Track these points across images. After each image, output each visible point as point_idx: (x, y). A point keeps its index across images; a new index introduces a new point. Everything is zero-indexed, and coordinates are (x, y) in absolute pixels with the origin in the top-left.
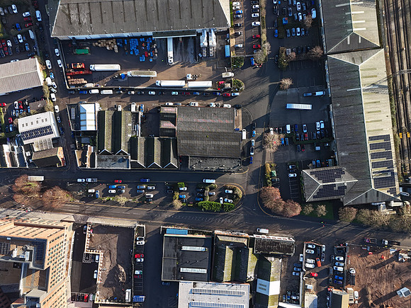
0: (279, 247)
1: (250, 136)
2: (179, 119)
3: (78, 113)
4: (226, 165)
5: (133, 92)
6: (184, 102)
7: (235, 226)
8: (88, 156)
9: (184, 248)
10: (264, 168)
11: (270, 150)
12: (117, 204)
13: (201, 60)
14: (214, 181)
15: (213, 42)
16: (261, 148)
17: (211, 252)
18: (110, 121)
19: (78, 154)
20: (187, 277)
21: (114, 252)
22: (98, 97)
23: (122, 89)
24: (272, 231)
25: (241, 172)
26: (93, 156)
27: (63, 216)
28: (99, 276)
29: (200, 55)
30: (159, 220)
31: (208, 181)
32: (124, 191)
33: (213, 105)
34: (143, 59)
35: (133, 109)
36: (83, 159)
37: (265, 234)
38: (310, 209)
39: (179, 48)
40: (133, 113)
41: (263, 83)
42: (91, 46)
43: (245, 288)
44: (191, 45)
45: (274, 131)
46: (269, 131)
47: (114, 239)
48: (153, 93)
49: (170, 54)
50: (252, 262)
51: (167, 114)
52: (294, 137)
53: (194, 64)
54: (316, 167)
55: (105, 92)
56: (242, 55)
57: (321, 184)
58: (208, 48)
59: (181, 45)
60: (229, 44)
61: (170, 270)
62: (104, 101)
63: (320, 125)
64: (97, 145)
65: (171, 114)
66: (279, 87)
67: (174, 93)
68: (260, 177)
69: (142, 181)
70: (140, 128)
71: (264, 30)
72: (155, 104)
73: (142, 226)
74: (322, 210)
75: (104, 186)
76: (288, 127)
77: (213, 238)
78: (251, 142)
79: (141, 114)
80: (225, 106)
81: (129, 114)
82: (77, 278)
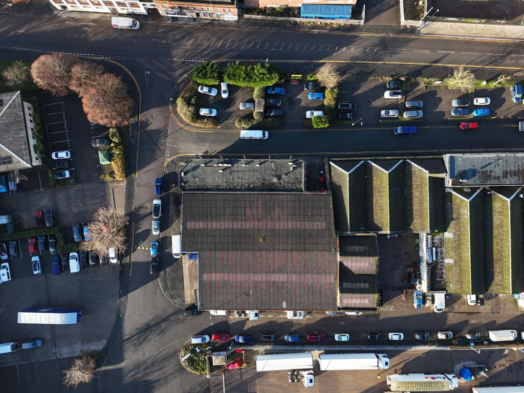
1: (163, 244)
2: (333, 279)
10: (129, 169)
14: (245, 134)
16: (134, 217)
24: (104, 23)
30: (367, 38)
35: (440, 298)
38: (12, 74)
46: (119, 256)
48: (393, 337)
51: (362, 291)
52: (61, 243)
55: (509, 335)
62: (508, 314)
65: (352, 291)
68: (137, 147)
75: (502, 112)
76: (74, 266)
79: (422, 287)
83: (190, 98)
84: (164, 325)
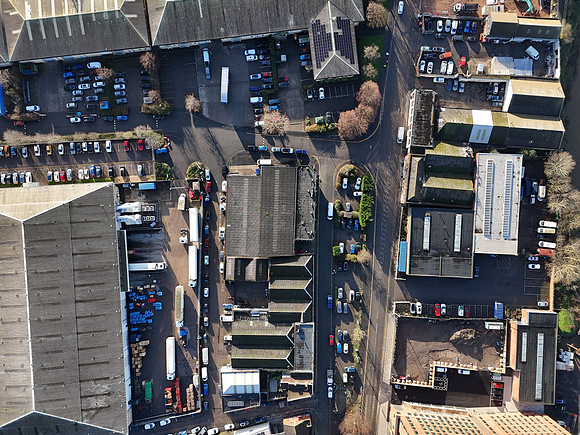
0: (424, 112)
1: (266, 155)
2: (243, 254)
3: (235, 397)
4: (307, 187)
5: (206, 319)
6: (219, 247)
7: (394, 174)
8: (296, 383)
9: (426, 246)
10: (311, 134)
11: (287, 126)
12: (363, 342)
13: (159, 224)
14: (331, 205)
15: (134, 206)
16: (283, 138)
17: (432, 208)
18: (246, 351)
19: (293, 397)
20: (467, 243)
21: (432, 345)
22: (212, 368)
23: (202, 335)
24: (401, 122)
25: (317, 166)
26: (295, 376)
27: (382, 419)
28: (467, 366)
29: (152, 225)
30: (387, 282)
31: (330, 213)
32: (345, 332)
33: (223, 206)
34: (159, 305)
35: (230, 319)
36: (300, 389)
37: (406, 131)
38: (370, 69)
39: (144, 255)
40: (235, 319)
41: (192, 136)
42: (141, 379)
43: (483, 160)
44: (140, 238)
45: (259, 119)
46: (260, 127)
47: (414, 346)
48: (206, 291)
49: (151, 266)
50: (445, 150)
51: (236, 271)
52: (268, 92)
53: (166, 233)
54: (309, 60)
55: (205, 360)
56: (152, 165)
57: (334, 53)
58: (143, 214)
59: (139, 251)
60: (137, 184)
61: (457, 267)
62: (217, 360)
63: (251, 55)
64: (280, 370)
65: (236, 266)
66: (198, 114)
67: (206, 262)
68: (325, 139)
69: (330, 306)
70: (255, 310)
71: (119, 135)
72: (222, 289)
73: (394, 306)
74: (371, 51)
75: (338, 360)
76: (254, 100)
77: (411, 205)
78: (275, 153)
79: (236, 308)
80: (224, 189)
81: (235, 325)
82: (470, 399)
83: (354, 173)
84: (216, 152)
